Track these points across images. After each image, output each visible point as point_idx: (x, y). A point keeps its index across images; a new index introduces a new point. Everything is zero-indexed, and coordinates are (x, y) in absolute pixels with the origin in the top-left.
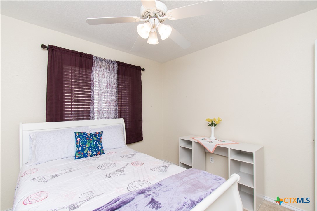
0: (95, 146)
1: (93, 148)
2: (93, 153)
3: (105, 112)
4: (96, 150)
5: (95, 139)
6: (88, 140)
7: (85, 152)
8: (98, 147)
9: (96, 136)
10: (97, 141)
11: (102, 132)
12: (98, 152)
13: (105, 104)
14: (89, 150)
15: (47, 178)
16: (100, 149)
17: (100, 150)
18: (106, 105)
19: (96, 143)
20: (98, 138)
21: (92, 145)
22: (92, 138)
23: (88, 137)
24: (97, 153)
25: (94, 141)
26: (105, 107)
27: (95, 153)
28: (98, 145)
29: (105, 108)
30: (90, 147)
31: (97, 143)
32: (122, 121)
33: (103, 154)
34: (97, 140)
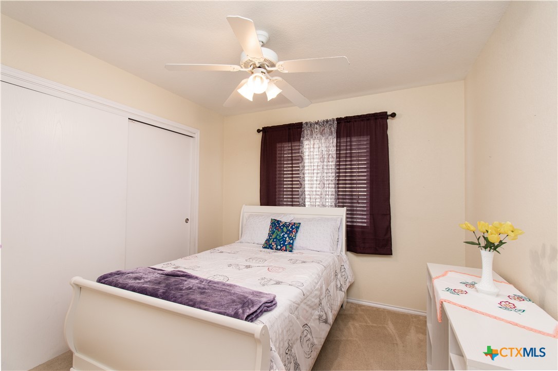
0: (281, 239)
1: (278, 240)
2: (277, 246)
3: (317, 197)
4: (281, 244)
5: (284, 231)
6: (277, 230)
7: (270, 242)
8: (285, 241)
9: (287, 227)
10: (286, 233)
11: (300, 224)
12: (283, 246)
13: (317, 186)
14: (273, 241)
15: (241, 267)
16: (286, 244)
17: (286, 246)
18: (319, 187)
19: (283, 235)
20: (288, 230)
21: (278, 237)
22: (281, 229)
23: (279, 226)
24: (281, 247)
25: (283, 232)
26: (318, 189)
27: (279, 247)
28: (286, 238)
29: (319, 191)
30: (276, 238)
31: (286, 236)
32: (342, 212)
33: (289, 251)
34: (287, 231)
